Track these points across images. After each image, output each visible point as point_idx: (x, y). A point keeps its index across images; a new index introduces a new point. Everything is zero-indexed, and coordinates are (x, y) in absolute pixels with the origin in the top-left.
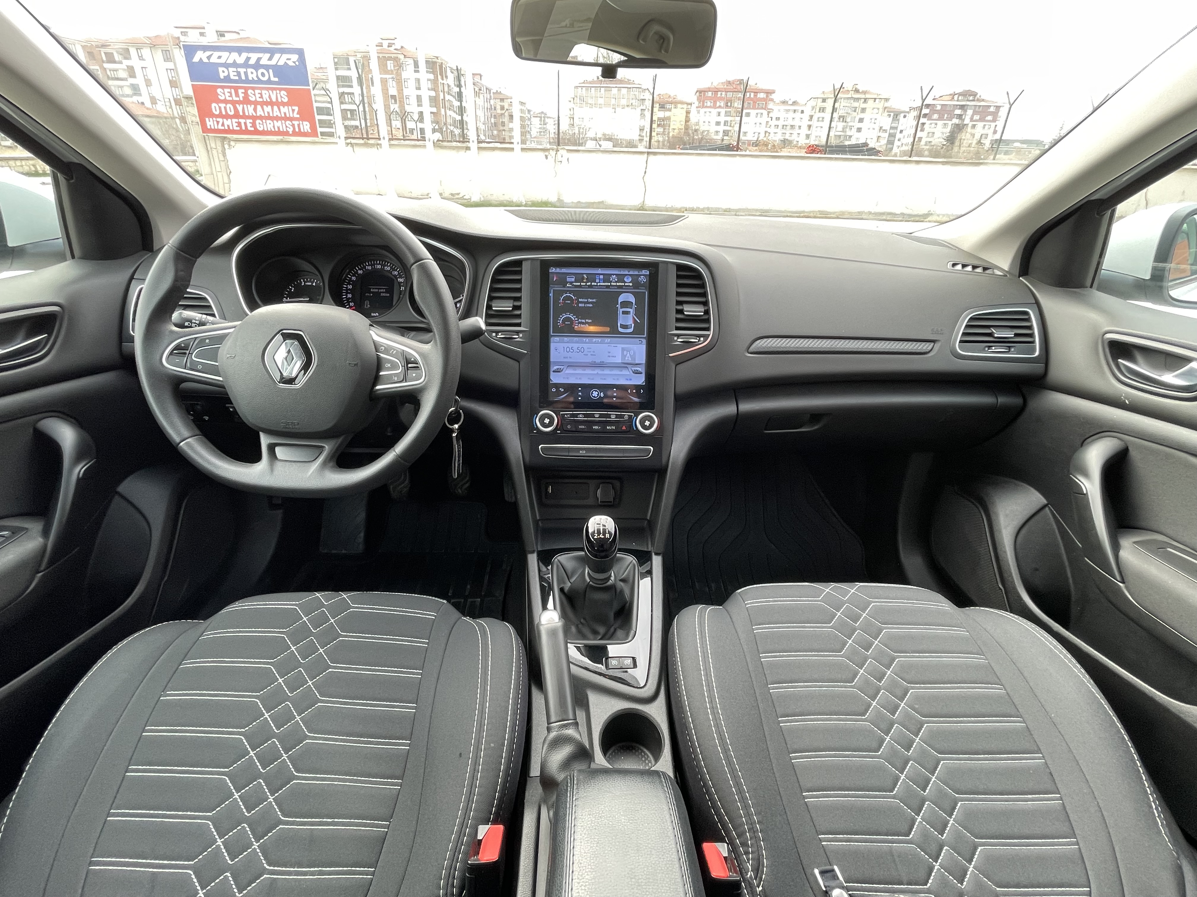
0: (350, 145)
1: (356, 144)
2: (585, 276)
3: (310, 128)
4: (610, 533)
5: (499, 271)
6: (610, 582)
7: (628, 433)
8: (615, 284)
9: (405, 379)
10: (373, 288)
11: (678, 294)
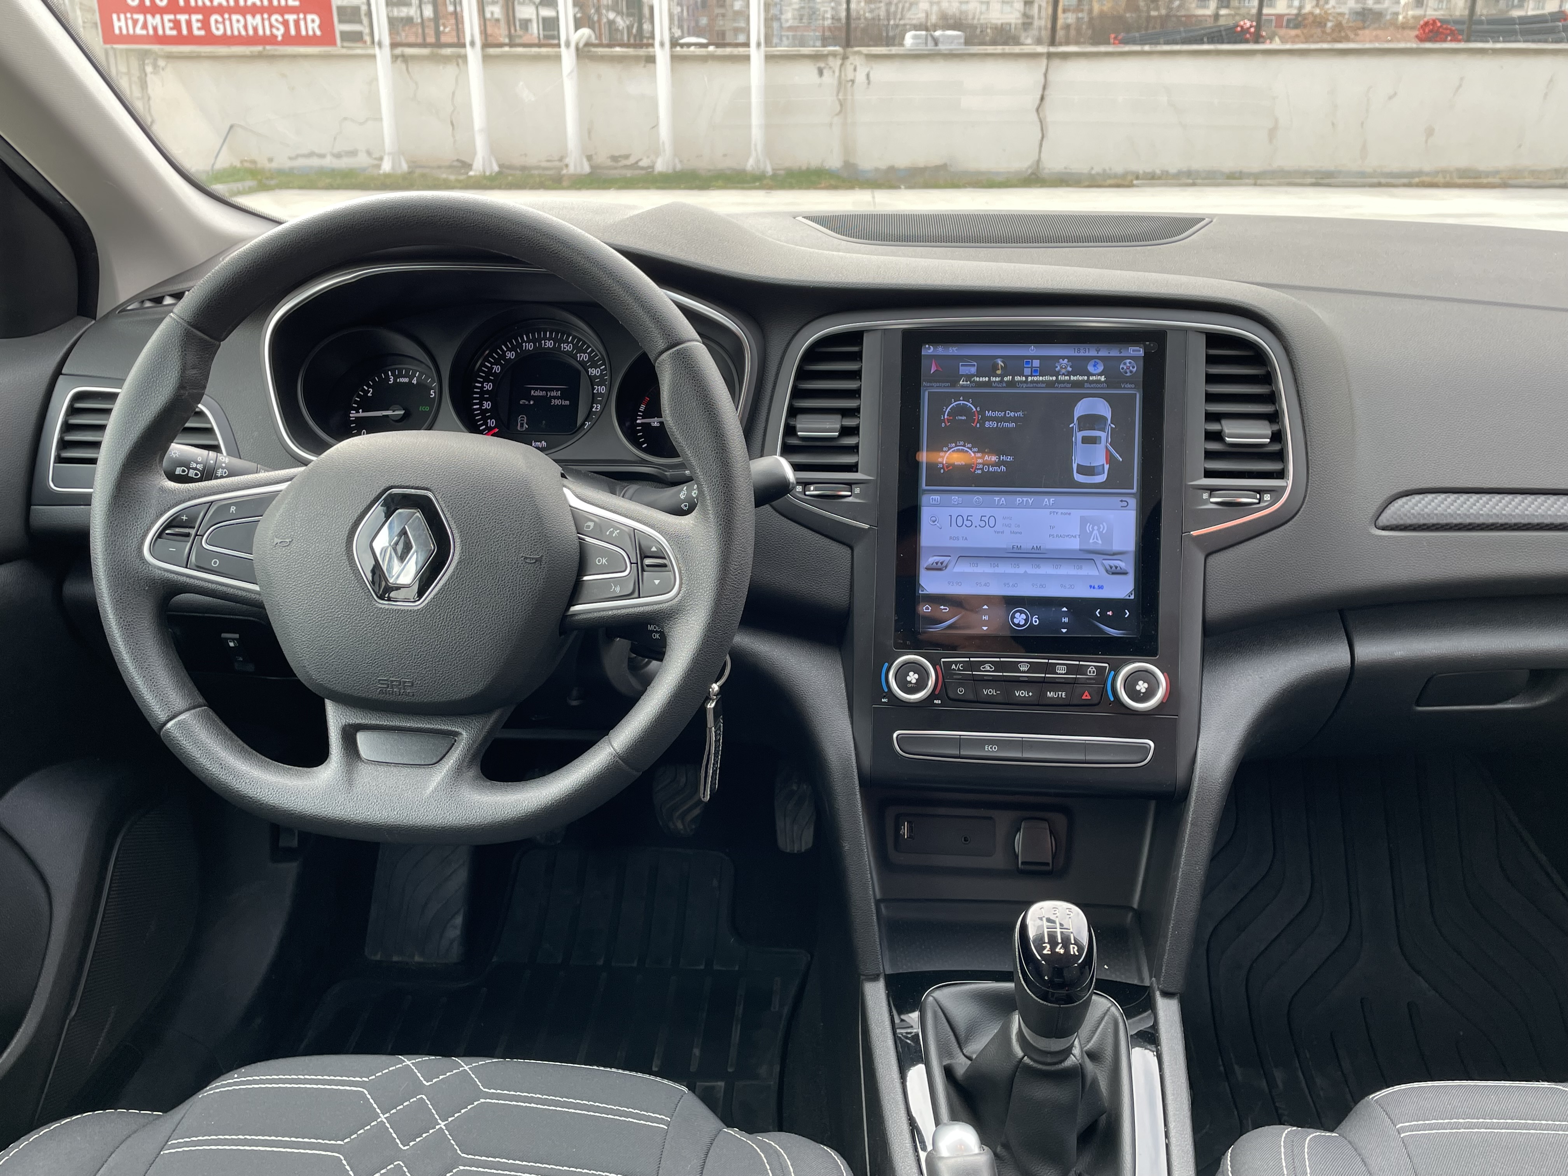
0: (399, 60)
1: (414, 57)
2: (1000, 363)
3: (320, 27)
4: (1077, 943)
5: (812, 354)
6: (1071, 1061)
7: (1096, 708)
8: (1067, 378)
9: (636, 592)
10: (536, 389)
11: (1210, 398)
